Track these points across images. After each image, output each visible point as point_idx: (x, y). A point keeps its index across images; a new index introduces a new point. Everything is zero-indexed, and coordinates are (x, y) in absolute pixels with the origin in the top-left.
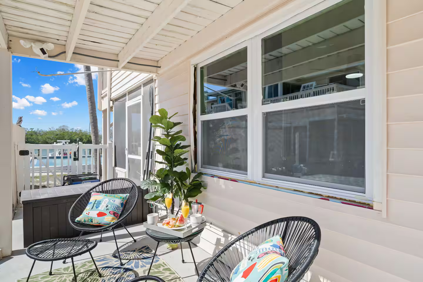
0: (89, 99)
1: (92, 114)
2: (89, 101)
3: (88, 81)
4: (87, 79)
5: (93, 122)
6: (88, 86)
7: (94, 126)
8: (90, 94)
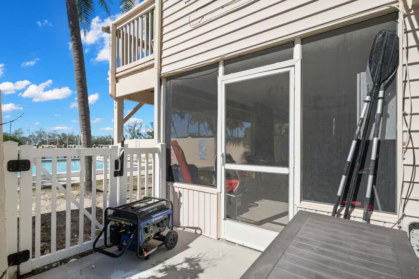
0: (80, 82)
1: (82, 104)
2: (78, 85)
3: (78, 56)
4: (76, 53)
5: (84, 115)
6: (78, 63)
7: (85, 122)
8: (80, 75)
